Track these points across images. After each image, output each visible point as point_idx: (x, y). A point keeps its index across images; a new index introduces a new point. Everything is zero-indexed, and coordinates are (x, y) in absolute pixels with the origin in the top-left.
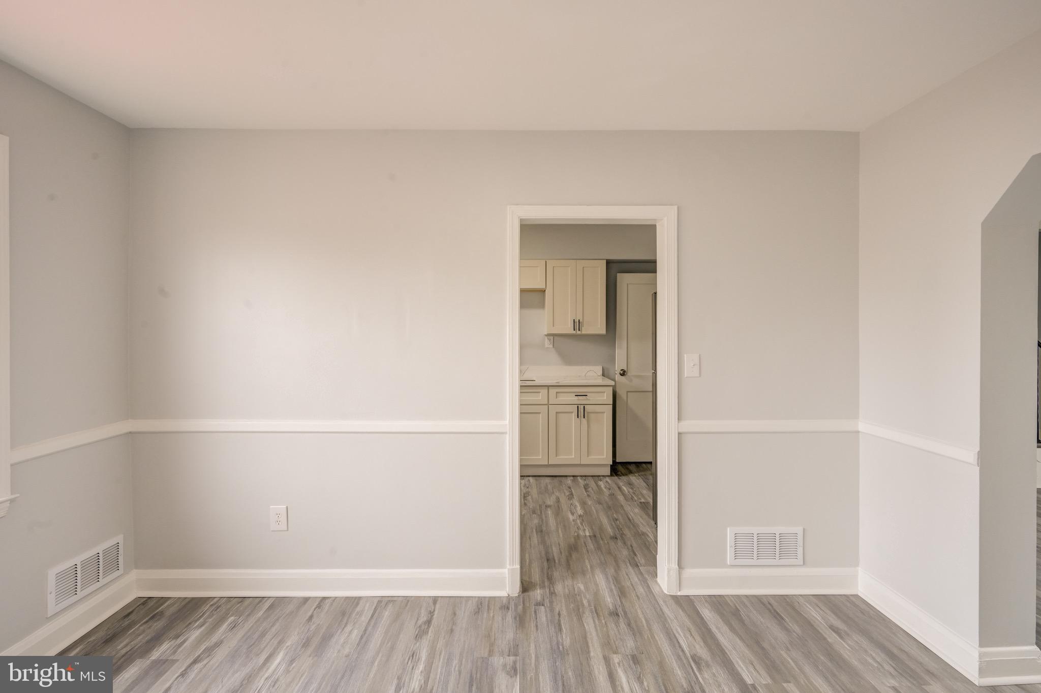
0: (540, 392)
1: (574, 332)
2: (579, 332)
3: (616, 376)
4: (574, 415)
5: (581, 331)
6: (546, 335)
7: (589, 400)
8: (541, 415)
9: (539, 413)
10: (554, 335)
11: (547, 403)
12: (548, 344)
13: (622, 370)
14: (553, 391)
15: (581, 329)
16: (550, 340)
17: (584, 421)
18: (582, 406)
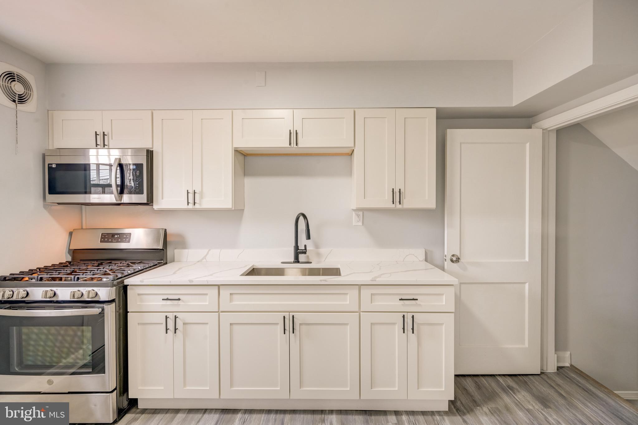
0: (347, 294)
1: (393, 206)
2: (399, 206)
3: (446, 263)
4: (398, 327)
5: (403, 205)
6: (354, 210)
7: (420, 305)
8: (349, 327)
9: (347, 324)
10: (363, 210)
11: (357, 310)
12: (356, 221)
13: (453, 256)
14: (366, 293)
15: (403, 202)
16: (358, 216)
17: (413, 338)
18: (410, 316)
